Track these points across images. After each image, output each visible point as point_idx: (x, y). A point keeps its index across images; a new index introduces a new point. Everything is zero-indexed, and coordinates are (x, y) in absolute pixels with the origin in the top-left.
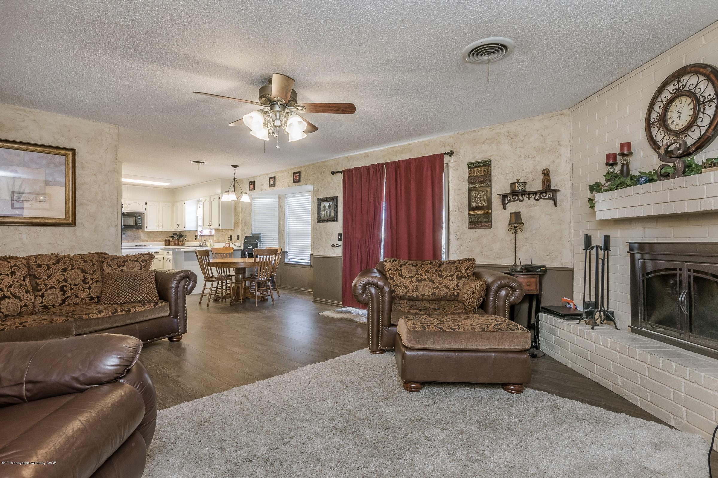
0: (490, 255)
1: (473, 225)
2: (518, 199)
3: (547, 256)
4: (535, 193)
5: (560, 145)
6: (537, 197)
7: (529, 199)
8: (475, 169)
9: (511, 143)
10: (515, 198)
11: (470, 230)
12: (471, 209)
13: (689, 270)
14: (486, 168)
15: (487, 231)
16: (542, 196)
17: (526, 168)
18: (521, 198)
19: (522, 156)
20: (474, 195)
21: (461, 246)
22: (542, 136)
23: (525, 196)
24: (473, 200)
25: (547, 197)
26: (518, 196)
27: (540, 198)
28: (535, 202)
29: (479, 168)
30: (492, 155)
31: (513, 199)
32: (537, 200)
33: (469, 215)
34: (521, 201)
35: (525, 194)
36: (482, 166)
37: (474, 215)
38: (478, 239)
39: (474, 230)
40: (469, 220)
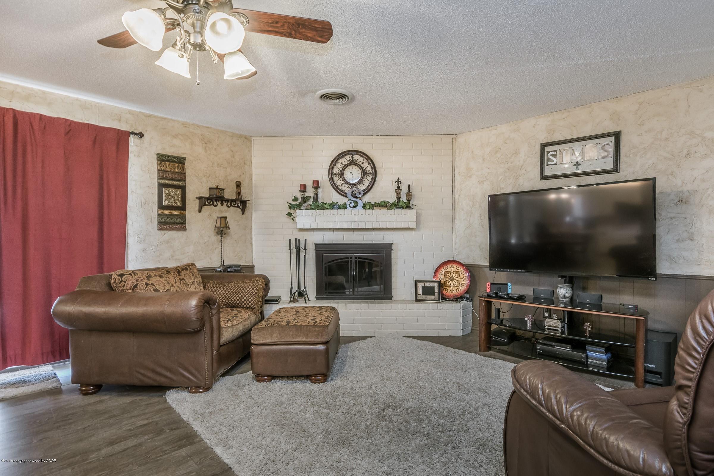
0: (183, 259)
1: (165, 226)
2: (213, 204)
3: (236, 256)
4: (227, 201)
5: (245, 164)
6: (229, 204)
7: (222, 205)
8: (168, 163)
9: (205, 147)
10: (210, 203)
11: (159, 232)
12: (161, 206)
13: (356, 258)
14: (181, 165)
15: (180, 234)
16: (232, 204)
17: (219, 176)
18: (215, 203)
19: (215, 163)
20: (167, 192)
21: (145, 250)
22: (232, 151)
23: (218, 202)
24: (164, 198)
25: (236, 205)
26: (213, 202)
27: (231, 205)
28: (226, 208)
29: (172, 164)
30: (185, 153)
31: (208, 203)
32: (229, 207)
33: (159, 215)
34: (215, 206)
35: (218, 201)
36: (176, 162)
37: (167, 215)
38: (168, 242)
39: (163, 232)
40: (159, 220)
